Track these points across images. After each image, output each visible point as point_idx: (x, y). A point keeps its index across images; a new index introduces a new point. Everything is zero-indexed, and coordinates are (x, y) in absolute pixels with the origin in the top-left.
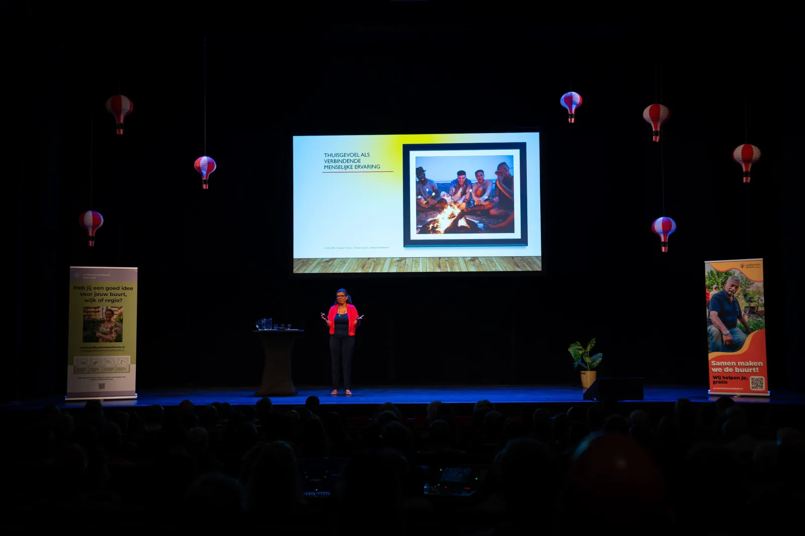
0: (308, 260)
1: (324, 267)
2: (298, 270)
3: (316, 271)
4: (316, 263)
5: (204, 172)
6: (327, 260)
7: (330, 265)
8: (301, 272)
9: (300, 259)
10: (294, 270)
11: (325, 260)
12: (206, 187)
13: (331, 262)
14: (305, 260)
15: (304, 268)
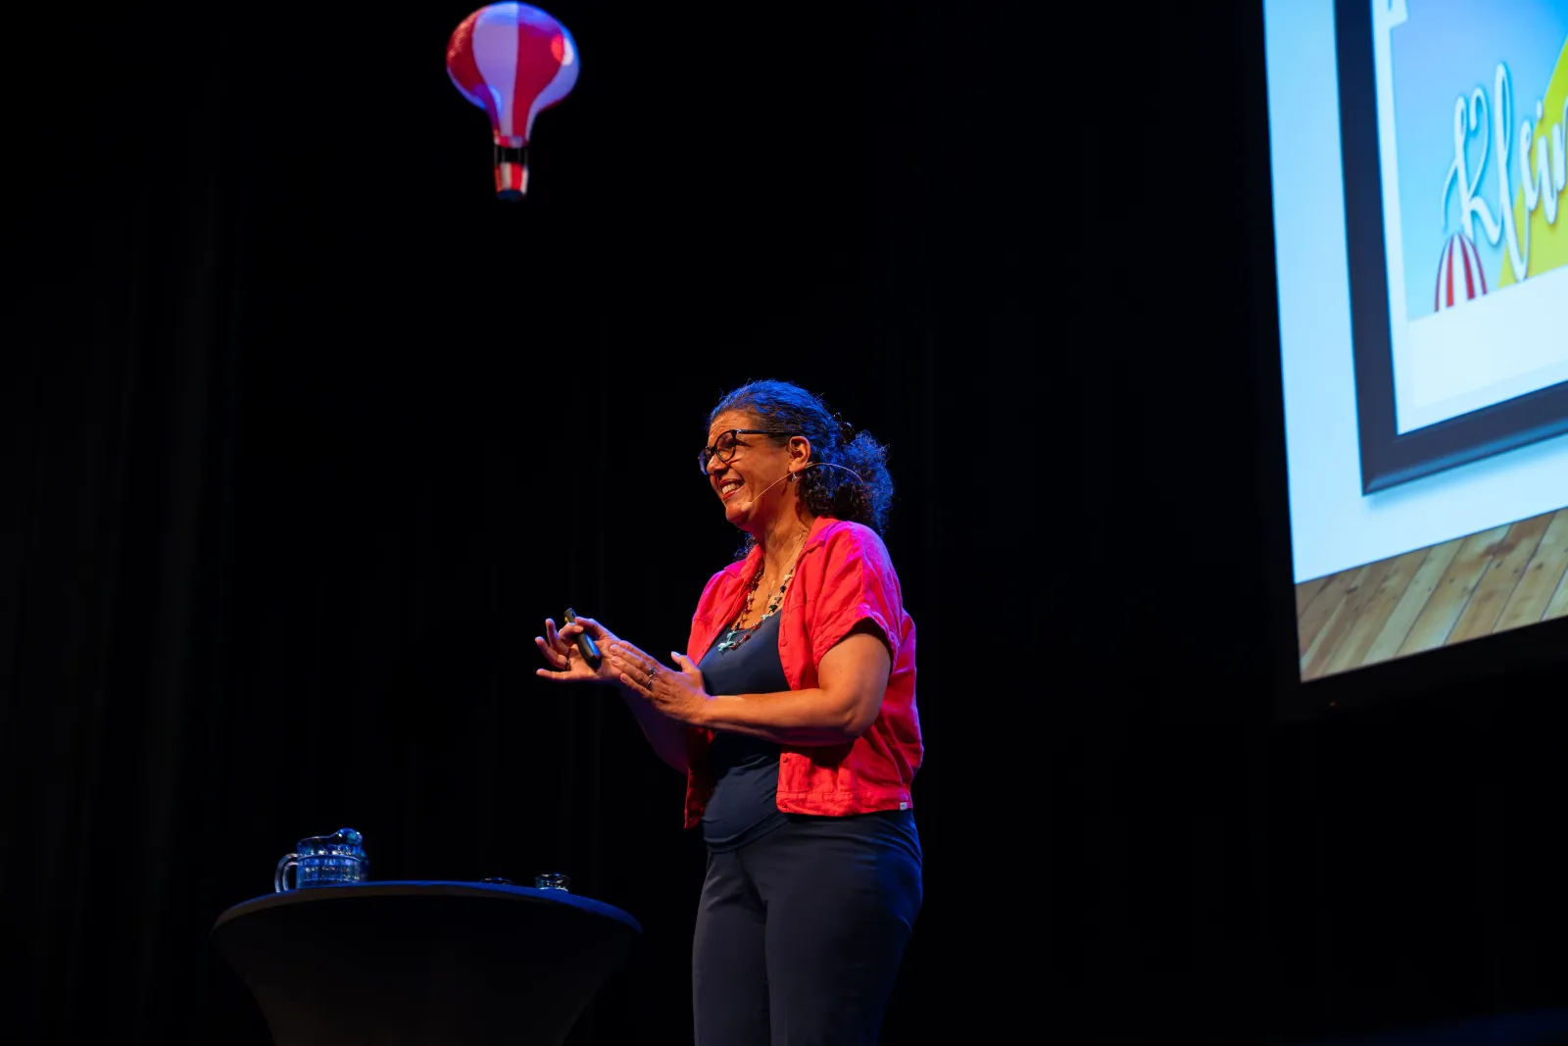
0: (1380, 569)
1: (1483, 596)
2: (1323, 654)
3: (1432, 638)
4: (1429, 574)
5: (503, 99)
6: (1498, 537)
7: (1519, 573)
8: (1342, 663)
9: (1331, 578)
10: (1305, 661)
11: (1481, 546)
12: (516, 178)
13: (1525, 546)
14: (1359, 581)
15: (1359, 633)
